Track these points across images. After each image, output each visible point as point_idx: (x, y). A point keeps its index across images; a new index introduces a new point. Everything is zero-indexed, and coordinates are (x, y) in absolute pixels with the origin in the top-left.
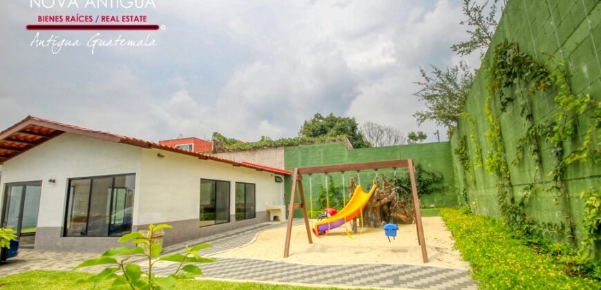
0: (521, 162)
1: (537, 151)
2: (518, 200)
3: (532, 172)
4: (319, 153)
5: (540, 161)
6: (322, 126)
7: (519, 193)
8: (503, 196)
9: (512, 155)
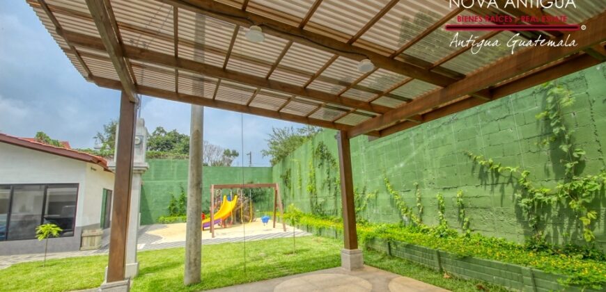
0: (323, 188)
1: (329, 185)
2: (319, 204)
3: (326, 193)
4: (173, 167)
5: (330, 189)
6: (167, 141)
7: (320, 200)
8: (312, 203)
9: (319, 186)
